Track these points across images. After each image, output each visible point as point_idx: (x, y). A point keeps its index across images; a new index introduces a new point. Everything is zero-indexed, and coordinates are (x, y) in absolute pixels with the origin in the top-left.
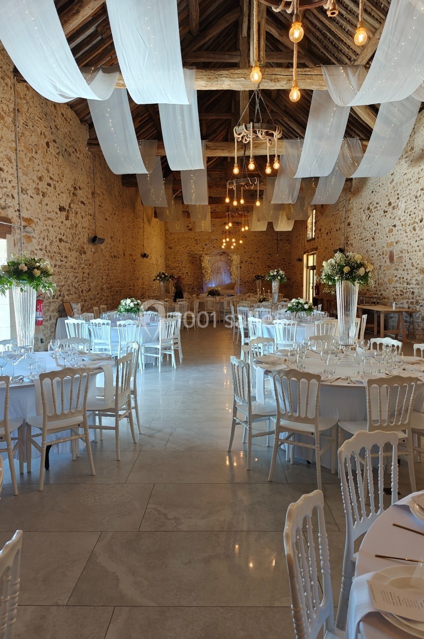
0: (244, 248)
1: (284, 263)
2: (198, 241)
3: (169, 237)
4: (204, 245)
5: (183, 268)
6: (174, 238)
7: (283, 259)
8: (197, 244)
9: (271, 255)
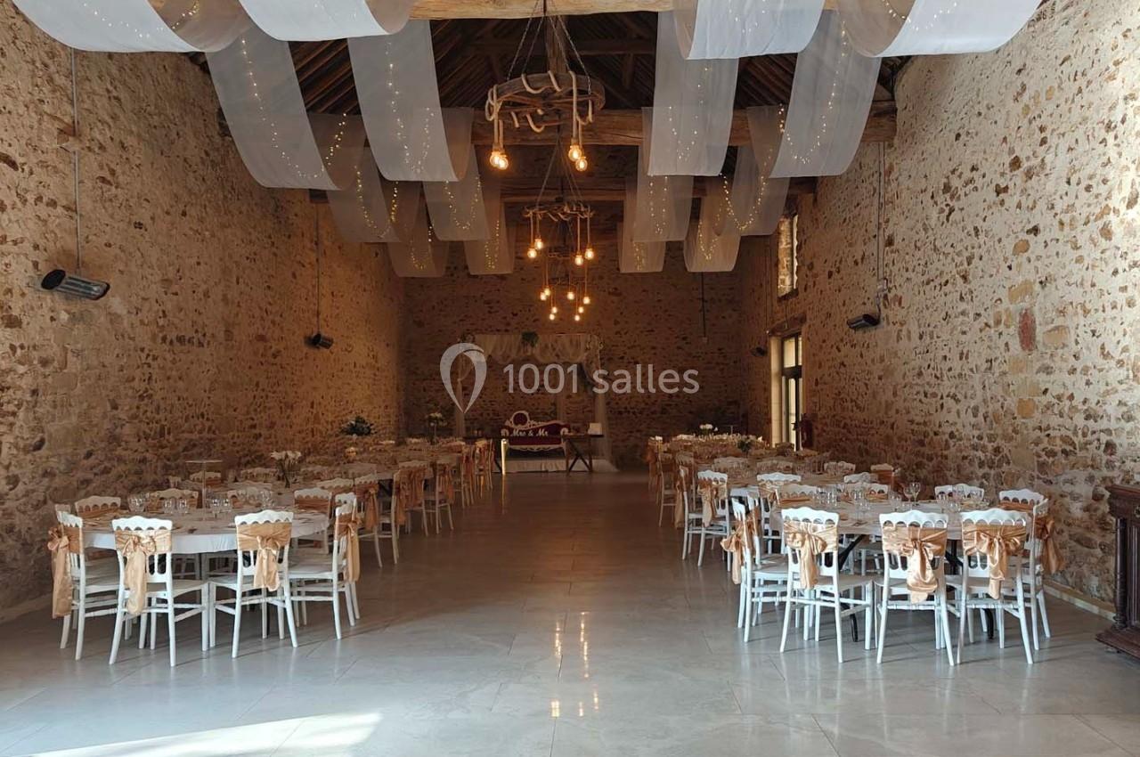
1: (721, 360)
7: (720, 350)
8: (490, 312)
9: (688, 340)
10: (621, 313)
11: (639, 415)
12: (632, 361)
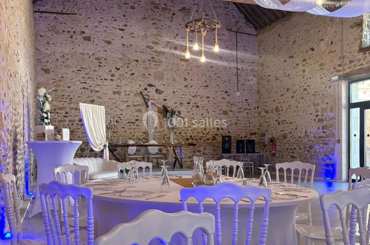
0: (185, 79)
1: (247, 107)
2: (102, 61)
3: (43, 50)
4: (114, 70)
5: (73, 111)
6: (54, 53)
7: (246, 100)
8: (100, 66)
9: (228, 94)
10: (188, 73)
11: (199, 141)
12: (195, 105)
